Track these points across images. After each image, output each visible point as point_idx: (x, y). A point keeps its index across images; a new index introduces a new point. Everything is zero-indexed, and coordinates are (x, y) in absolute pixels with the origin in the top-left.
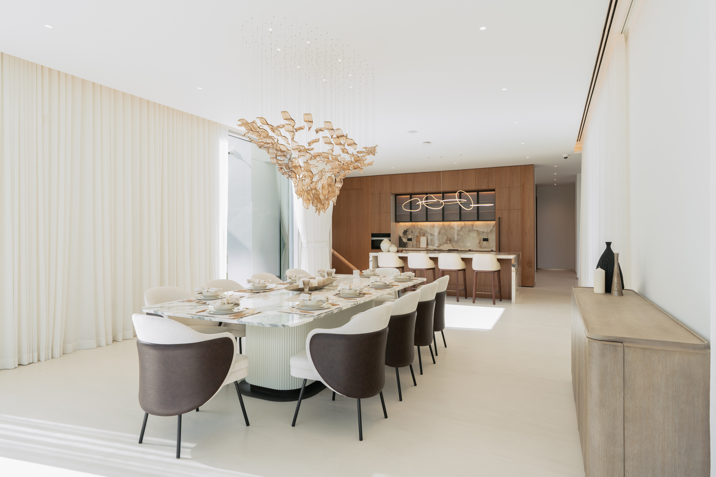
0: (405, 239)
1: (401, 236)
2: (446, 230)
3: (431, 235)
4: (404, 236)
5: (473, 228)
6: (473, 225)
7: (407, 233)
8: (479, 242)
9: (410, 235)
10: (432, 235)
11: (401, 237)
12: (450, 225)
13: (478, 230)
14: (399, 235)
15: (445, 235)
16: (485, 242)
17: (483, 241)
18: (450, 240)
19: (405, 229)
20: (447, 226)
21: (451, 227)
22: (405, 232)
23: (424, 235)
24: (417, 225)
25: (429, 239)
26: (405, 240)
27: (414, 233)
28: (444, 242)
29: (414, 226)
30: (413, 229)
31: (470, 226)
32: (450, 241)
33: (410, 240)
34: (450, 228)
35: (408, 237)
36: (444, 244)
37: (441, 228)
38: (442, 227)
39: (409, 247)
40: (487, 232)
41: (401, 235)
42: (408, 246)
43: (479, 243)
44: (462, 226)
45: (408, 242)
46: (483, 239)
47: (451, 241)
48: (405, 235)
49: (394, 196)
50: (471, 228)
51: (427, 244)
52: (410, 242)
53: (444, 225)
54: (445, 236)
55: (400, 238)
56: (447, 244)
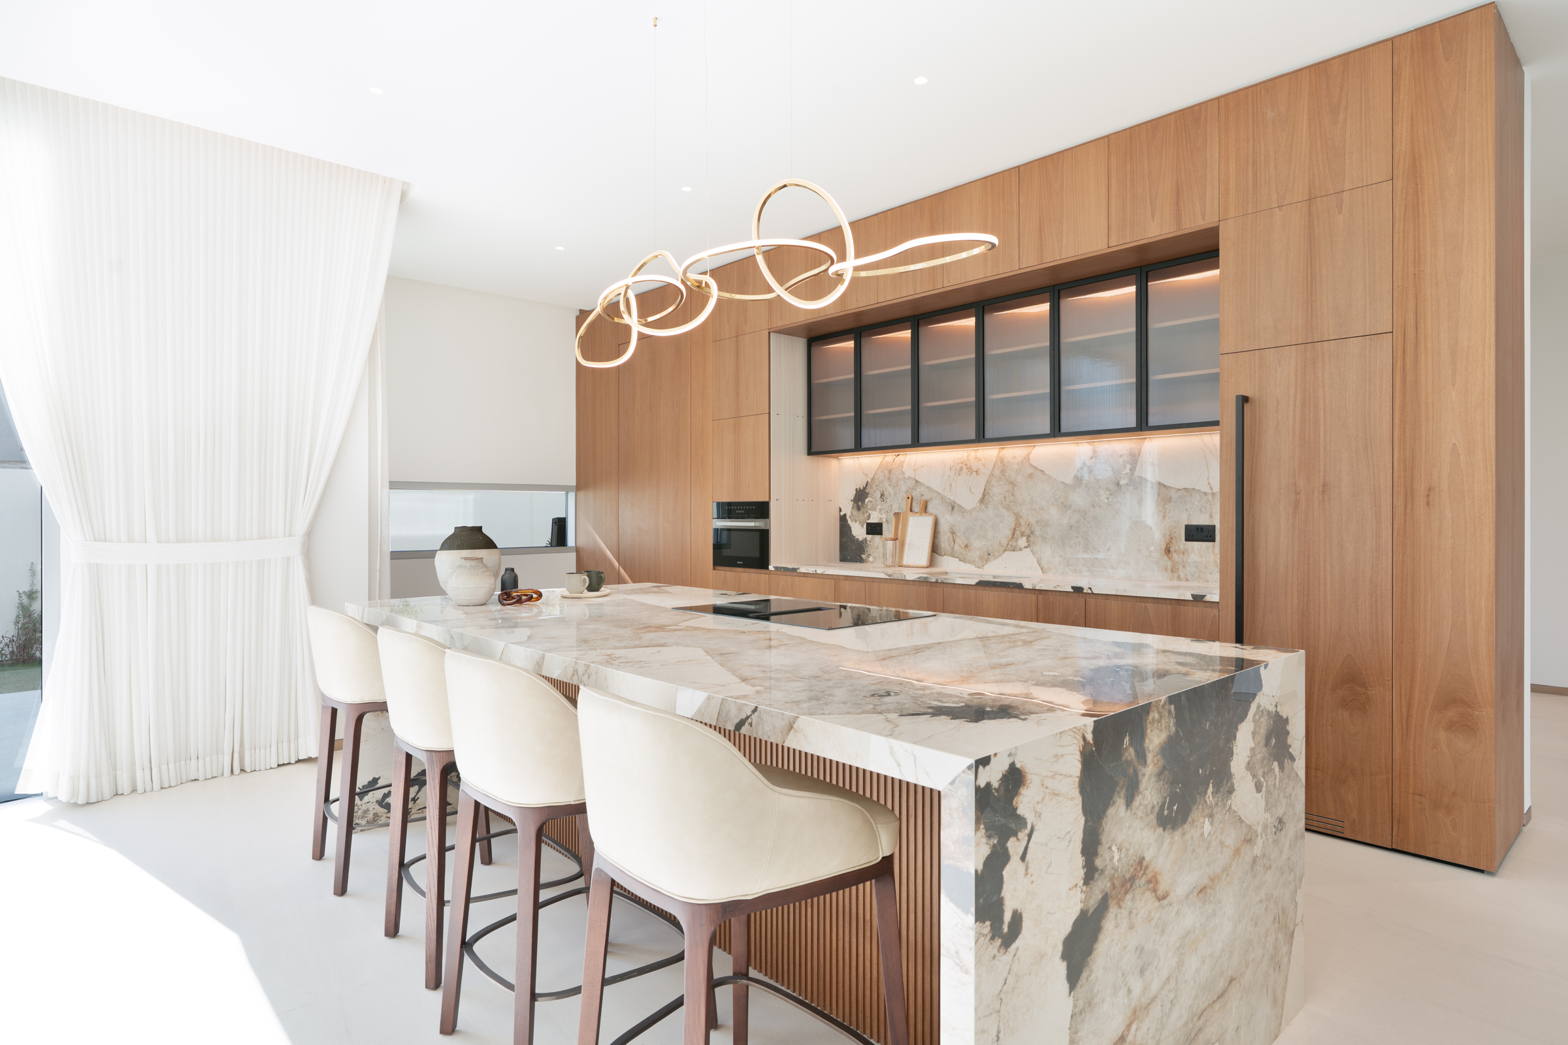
0: (860, 526)
1: (845, 515)
2: (1013, 484)
3: (953, 508)
4: (855, 512)
5: (1132, 470)
6: (1134, 459)
7: (867, 500)
8: (1164, 547)
9: (874, 509)
10: (956, 509)
11: (848, 518)
12: (1027, 458)
13: (1159, 485)
14: (840, 510)
15: (1008, 508)
16: (1196, 545)
17: (1186, 540)
18: (1028, 532)
19: (861, 485)
20: (1016, 467)
21: (1031, 471)
22: (860, 497)
23: (925, 509)
24: (902, 464)
25: (944, 527)
26: (858, 531)
27: (888, 501)
28: (1004, 542)
29: (890, 472)
30: (886, 483)
31: (1121, 460)
32: (1029, 537)
33: (875, 529)
34: (1031, 476)
35: (869, 517)
36: (1005, 550)
37: (992, 475)
38: (997, 472)
39: (871, 559)
40: (1208, 490)
41: (848, 509)
42: (869, 556)
43: (1168, 551)
44: (1085, 464)
45: (869, 537)
46: (1189, 529)
47: (1032, 539)
48: (859, 509)
49: (800, 345)
50: (1127, 470)
51: (935, 549)
52: (877, 537)
53: (1002, 461)
54: (1006, 513)
55: (843, 519)
56: (1014, 550)
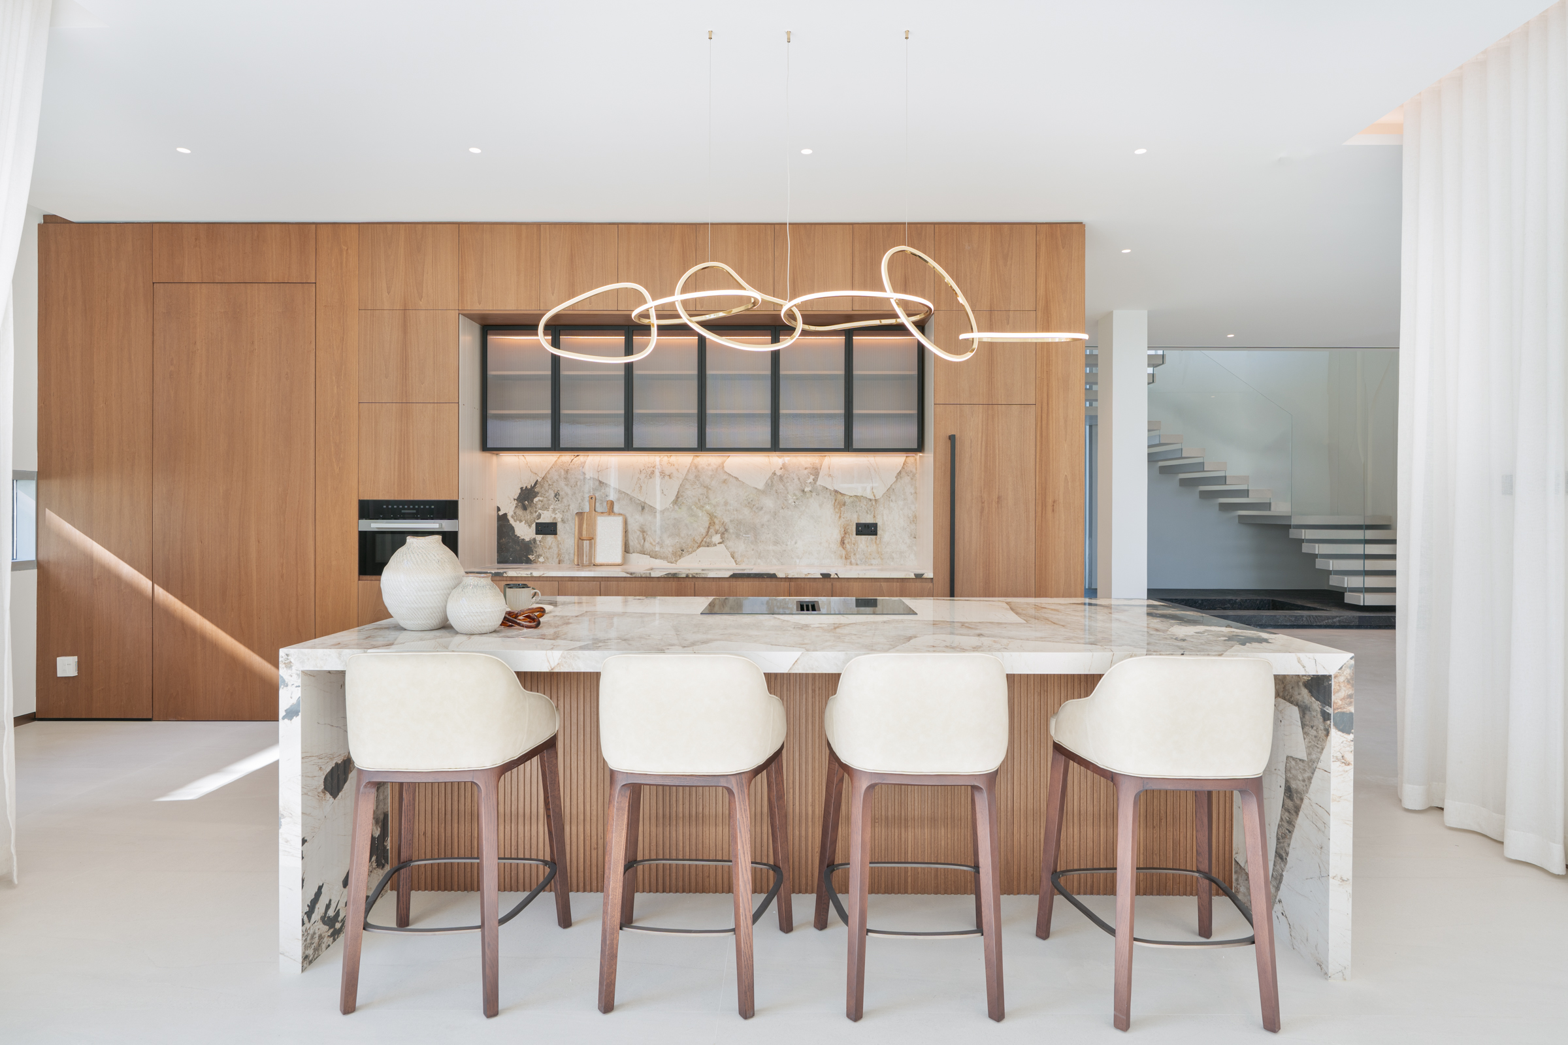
0: (526, 527)
1: (505, 515)
2: (707, 488)
3: (643, 508)
4: (520, 512)
5: (815, 480)
6: (816, 471)
7: (536, 500)
8: (839, 540)
9: (547, 509)
10: (646, 510)
11: (509, 517)
12: (722, 466)
13: (836, 492)
14: (499, 509)
15: (701, 508)
16: (864, 539)
17: (857, 535)
18: (722, 529)
19: (528, 483)
20: (710, 473)
21: (725, 477)
22: (526, 497)
23: (610, 510)
24: (583, 465)
25: (633, 526)
26: (524, 531)
27: (565, 500)
28: (699, 539)
29: (567, 472)
30: (562, 483)
31: (806, 472)
32: (723, 534)
33: (547, 529)
34: (725, 481)
35: (539, 516)
36: (699, 547)
37: (686, 479)
38: (691, 477)
39: (541, 559)
40: (873, 498)
41: (509, 507)
42: (539, 556)
43: (843, 543)
44: (774, 474)
45: (539, 537)
46: (858, 525)
47: (726, 536)
48: (525, 508)
49: (476, 328)
50: (811, 480)
51: (627, 550)
52: (550, 538)
53: (696, 467)
54: (700, 514)
55: (502, 520)
56: (708, 546)
